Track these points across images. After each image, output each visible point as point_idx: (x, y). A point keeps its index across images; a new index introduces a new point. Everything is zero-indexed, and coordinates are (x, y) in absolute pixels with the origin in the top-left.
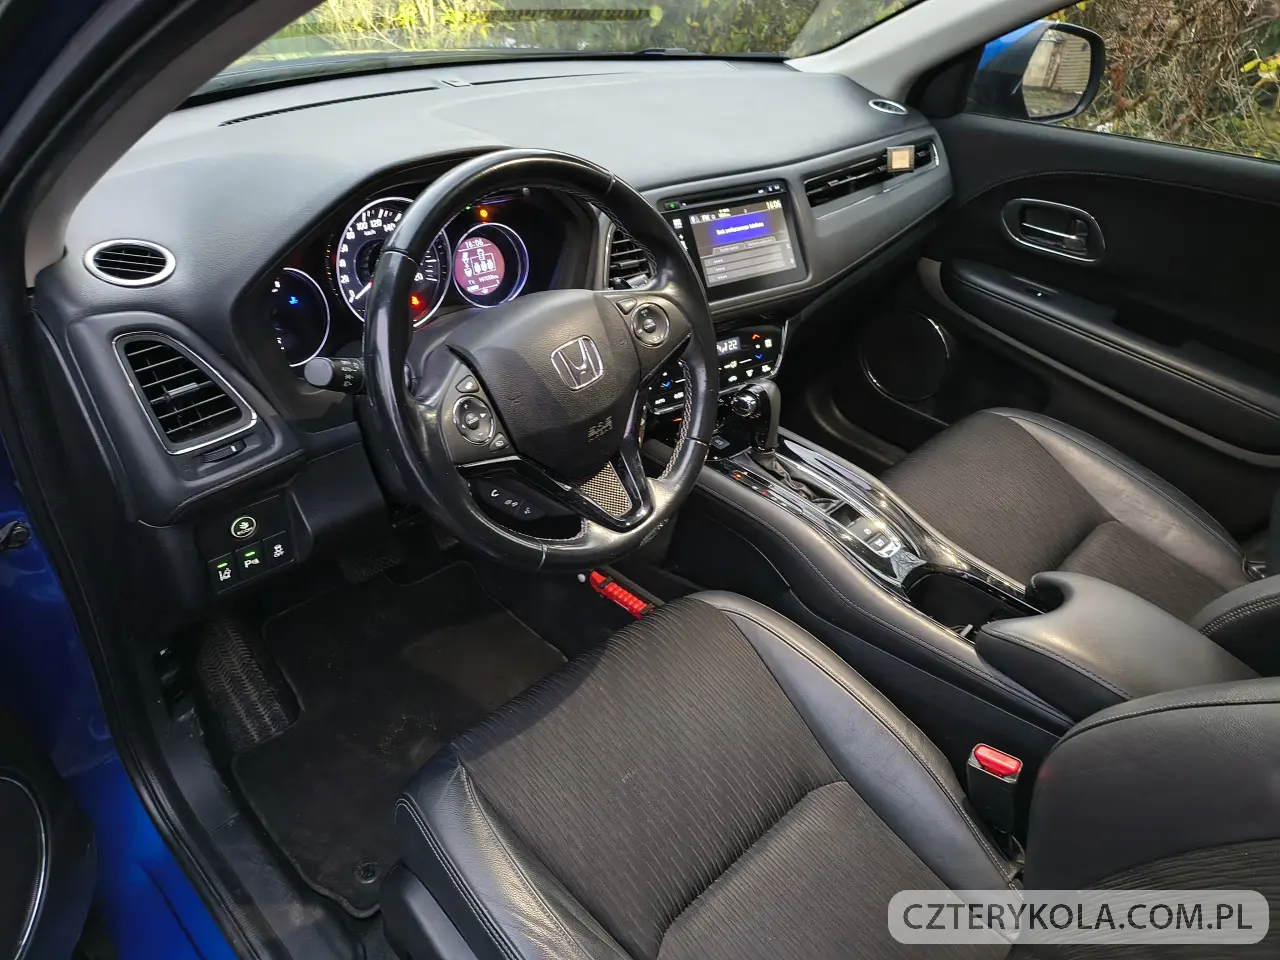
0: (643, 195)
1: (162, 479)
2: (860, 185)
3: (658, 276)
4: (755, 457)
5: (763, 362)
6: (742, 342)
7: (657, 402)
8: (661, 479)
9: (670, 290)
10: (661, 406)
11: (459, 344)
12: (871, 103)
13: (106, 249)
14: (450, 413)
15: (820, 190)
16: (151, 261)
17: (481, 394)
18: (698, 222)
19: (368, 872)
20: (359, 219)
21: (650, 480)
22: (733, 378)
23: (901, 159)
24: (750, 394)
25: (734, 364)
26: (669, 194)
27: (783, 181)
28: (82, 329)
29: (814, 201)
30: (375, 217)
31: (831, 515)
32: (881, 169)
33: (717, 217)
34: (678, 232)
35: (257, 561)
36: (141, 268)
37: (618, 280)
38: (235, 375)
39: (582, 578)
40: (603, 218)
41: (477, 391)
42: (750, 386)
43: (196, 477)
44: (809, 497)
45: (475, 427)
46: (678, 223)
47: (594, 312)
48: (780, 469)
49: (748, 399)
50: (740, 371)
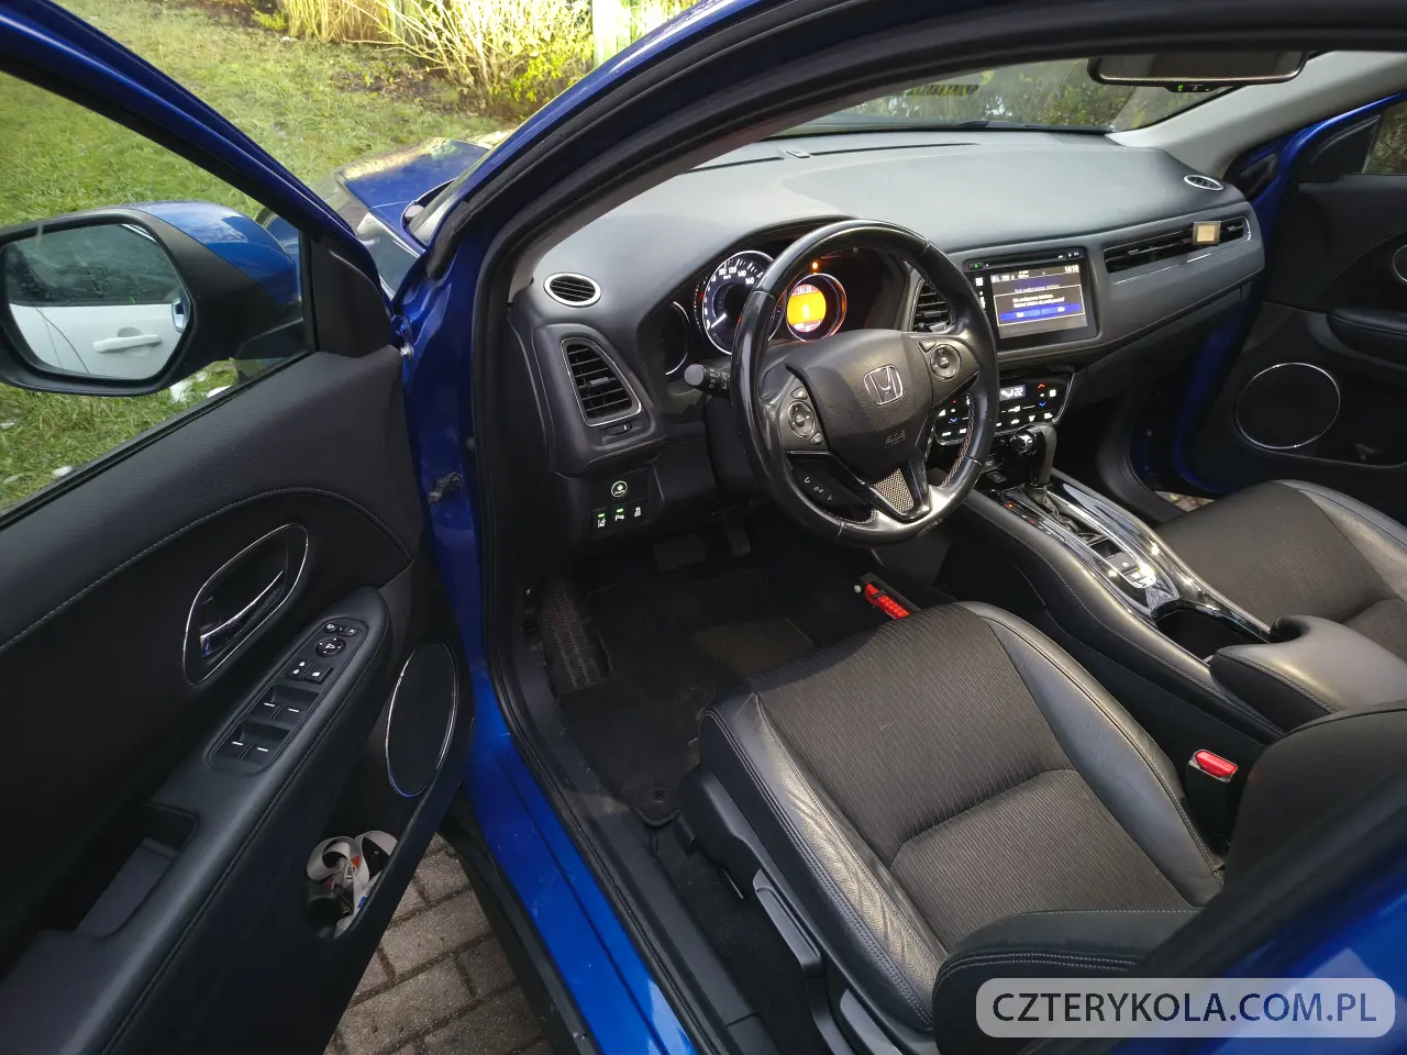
0: (949, 257)
1: (580, 442)
2: (1161, 255)
3: (956, 324)
4: (1028, 493)
5: (1046, 409)
6: (1027, 391)
7: (944, 434)
8: (940, 488)
9: (965, 335)
10: (947, 438)
11: (793, 364)
12: (1186, 179)
13: (556, 279)
14: (785, 413)
15: (1120, 257)
16: (585, 289)
17: (808, 401)
18: (998, 281)
19: (658, 795)
20: (723, 267)
21: (930, 487)
22: (1016, 421)
23: (1206, 233)
24: (1029, 433)
25: (1017, 409)
26: (972, 256)
27: (1083, 249)
28: (544, 333)
29: (1111, 268)
30: (733, 264)
31: (1092, 547)
32: (1185, 241)
33: (1016, 277)
34: (978, 289)
35: (622, 517)
36: (579, 294)
37: (922, 325)
38: (632, 375)
39: (858, 589)
40: (915, 275)
41: (806, 398)
42: (1028, 427)
43: (600, 444)
44: (1074, 531)
45: (801, 425)
46: (979, 282)
47: (900, 348)
48: (1049, 504)
49: (1026, 438)
50: (1023, 416)
